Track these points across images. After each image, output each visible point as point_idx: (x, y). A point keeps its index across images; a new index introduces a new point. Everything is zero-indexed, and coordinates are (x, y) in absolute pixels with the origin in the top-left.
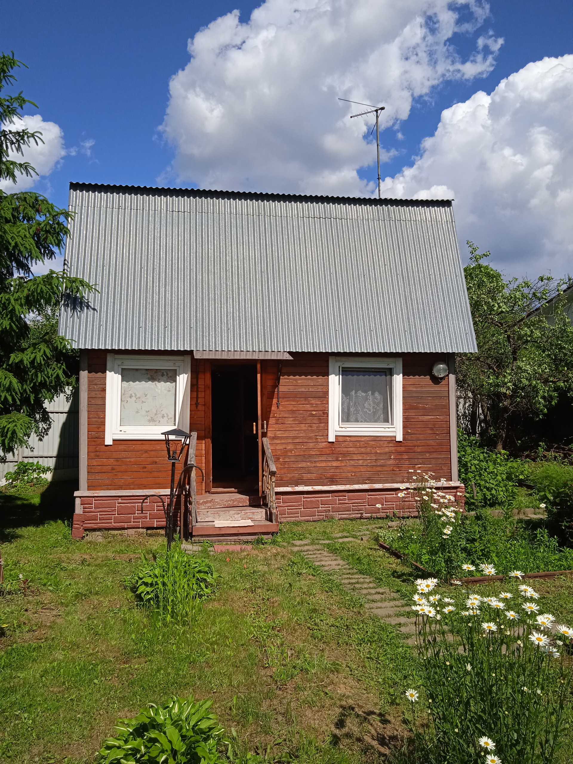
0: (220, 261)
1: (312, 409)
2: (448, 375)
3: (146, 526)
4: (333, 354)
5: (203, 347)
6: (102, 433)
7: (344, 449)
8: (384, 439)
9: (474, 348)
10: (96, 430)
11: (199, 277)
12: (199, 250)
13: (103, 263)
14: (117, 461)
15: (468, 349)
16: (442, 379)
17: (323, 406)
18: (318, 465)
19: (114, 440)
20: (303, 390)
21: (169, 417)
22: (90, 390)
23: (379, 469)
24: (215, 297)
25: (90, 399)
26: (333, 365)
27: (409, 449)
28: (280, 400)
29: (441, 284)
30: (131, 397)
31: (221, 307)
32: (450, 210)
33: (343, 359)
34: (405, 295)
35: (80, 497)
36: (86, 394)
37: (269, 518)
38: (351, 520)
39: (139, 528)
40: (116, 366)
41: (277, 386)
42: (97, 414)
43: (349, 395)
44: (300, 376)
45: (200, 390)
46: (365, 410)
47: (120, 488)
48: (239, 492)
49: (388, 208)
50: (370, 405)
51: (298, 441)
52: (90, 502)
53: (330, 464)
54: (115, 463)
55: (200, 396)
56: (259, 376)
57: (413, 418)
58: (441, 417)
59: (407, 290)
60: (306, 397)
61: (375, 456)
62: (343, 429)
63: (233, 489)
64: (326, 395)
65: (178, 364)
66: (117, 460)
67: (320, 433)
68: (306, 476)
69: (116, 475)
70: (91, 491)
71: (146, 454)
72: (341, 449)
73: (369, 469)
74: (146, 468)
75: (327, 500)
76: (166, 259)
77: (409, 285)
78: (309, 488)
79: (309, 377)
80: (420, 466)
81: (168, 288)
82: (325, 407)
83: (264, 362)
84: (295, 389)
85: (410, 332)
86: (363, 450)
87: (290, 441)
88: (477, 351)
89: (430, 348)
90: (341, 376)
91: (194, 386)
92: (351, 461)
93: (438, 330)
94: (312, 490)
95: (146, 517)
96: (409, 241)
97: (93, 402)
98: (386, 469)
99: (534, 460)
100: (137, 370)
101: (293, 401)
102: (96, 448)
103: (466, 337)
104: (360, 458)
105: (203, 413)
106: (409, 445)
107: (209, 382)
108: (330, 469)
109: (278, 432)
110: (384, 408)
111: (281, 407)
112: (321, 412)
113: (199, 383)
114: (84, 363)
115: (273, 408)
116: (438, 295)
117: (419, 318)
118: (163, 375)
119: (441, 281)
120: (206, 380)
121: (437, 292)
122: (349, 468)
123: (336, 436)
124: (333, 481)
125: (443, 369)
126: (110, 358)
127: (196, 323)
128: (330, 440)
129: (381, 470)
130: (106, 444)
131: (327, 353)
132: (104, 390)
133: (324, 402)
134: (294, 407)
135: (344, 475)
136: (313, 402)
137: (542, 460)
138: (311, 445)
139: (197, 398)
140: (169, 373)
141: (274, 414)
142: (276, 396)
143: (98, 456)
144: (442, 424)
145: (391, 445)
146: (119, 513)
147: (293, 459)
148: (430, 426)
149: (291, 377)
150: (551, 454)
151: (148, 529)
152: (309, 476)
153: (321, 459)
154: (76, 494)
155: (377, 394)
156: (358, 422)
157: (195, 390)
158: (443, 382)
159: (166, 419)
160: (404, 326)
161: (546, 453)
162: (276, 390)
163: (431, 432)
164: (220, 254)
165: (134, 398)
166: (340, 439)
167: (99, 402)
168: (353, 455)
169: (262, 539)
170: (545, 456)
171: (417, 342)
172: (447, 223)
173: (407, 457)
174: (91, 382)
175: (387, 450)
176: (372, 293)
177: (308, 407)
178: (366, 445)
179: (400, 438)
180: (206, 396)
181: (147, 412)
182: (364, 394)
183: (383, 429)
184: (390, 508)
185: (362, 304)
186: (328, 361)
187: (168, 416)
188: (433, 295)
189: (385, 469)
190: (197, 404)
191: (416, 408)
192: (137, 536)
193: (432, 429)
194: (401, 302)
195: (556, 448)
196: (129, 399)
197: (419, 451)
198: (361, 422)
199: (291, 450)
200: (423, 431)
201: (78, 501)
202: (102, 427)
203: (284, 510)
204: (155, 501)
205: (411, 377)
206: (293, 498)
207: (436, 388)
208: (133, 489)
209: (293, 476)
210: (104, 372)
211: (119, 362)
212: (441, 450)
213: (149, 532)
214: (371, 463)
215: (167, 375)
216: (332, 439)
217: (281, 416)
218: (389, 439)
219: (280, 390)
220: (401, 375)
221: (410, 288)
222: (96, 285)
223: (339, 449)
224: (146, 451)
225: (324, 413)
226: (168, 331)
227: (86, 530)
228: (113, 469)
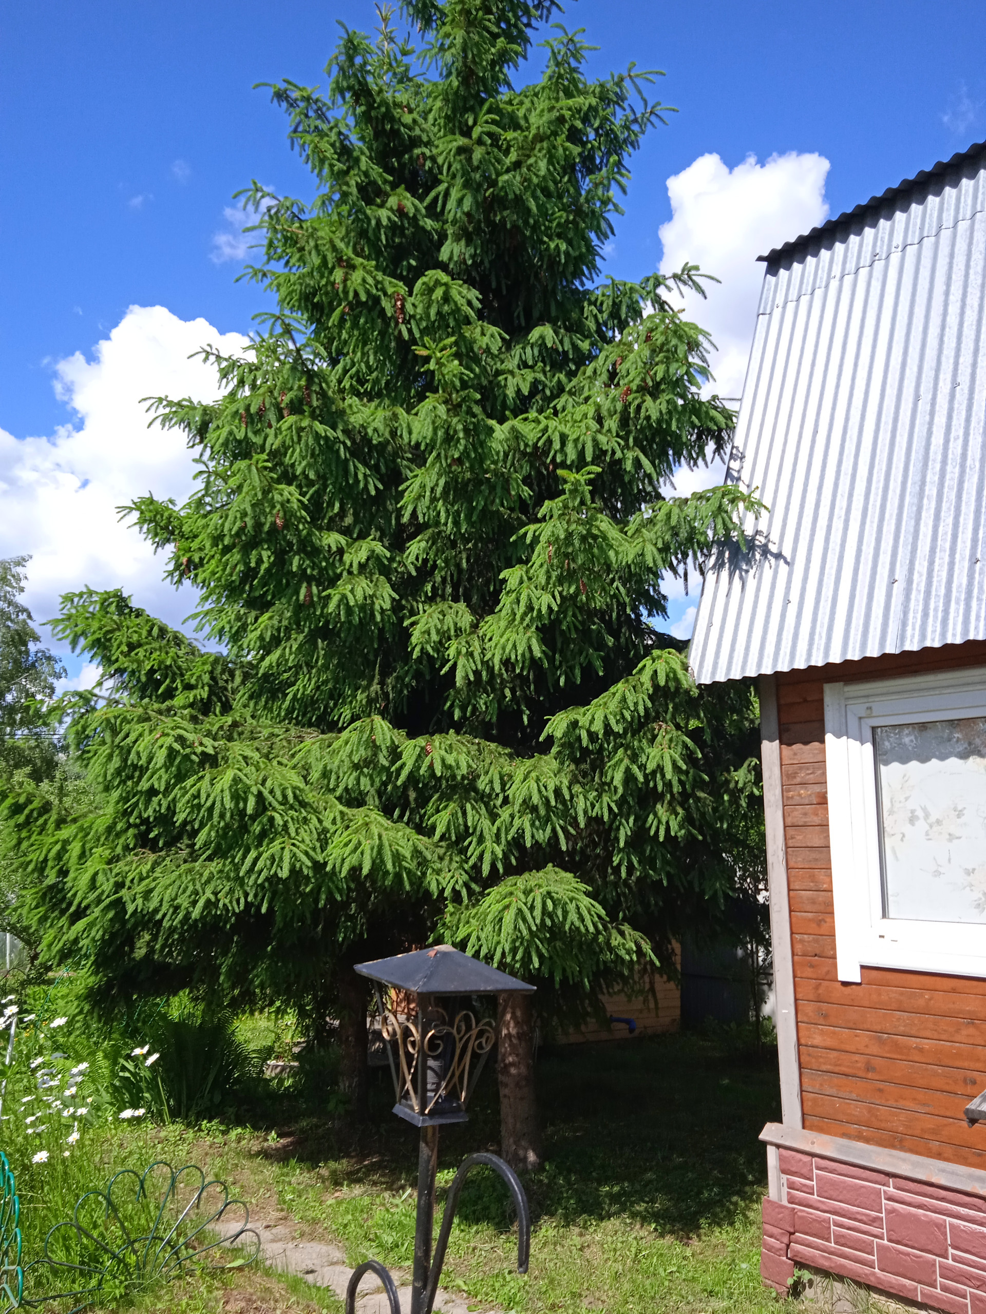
6: (828, 940)
10: (813, 928)
14: (881, 1041)
19: (863, 967)
22: (787, 804)
25: (791, 831)
30: (913, 820)
35: (778, 1146)
36: (778, 814)
40: (853, 718)
42: (813, 878)
47: (896, 1142)
54: (875, 1049)
66: (880, 1037)
69: (880, 1090)
70: (812, 1135)
71: (971, 1030)
97: (798, 838)
102: (817, 987)
114: (768, 719)
126: (831, 698)
130: (842, 977)
132: (823, 800)
143: (826, 1016)
146: (894, 1236)
154: (769, 1132)
165: (921, 825)
167: (814, 838)
174: (788, 779)
181: (969, 872)
196: (907, 828)
201: (774, 1160)
202: (826, 918)
210: (819, 737)
227: (799, 1265)
228: (869, 1068)
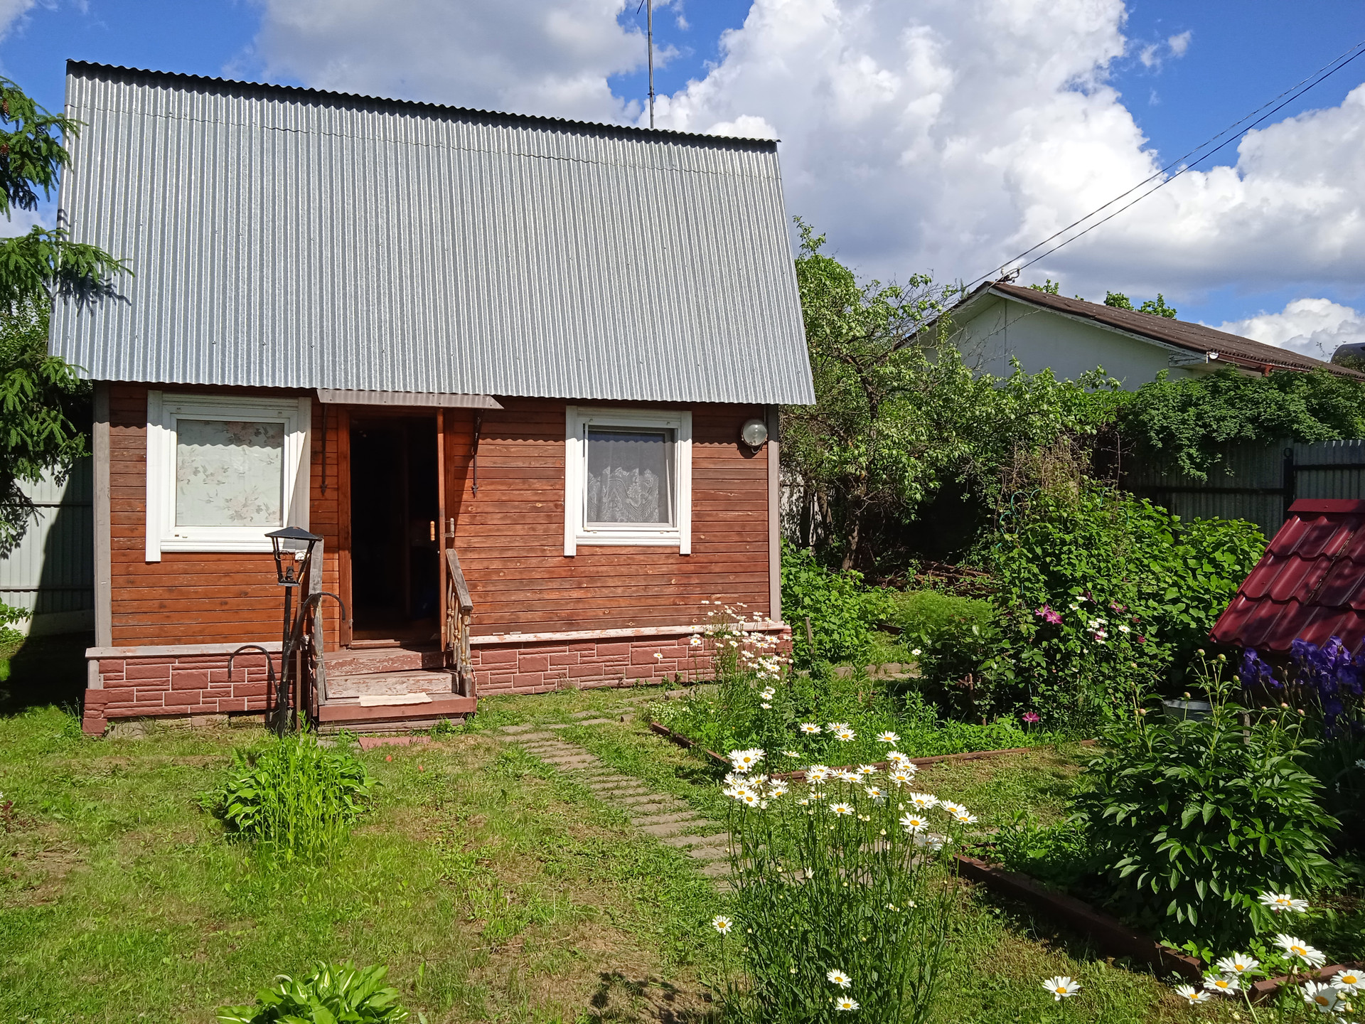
0: (366, 227)
1: (536, 498)
2: (766, 443)
3: (228, 709)
4: (573, 402)
5: (334, 383)
6: (139, 540)
7: (592, 569)
8: (661, 550)
9: (810, 398)
10: (128, 533)
11: (327, 253)
12: (326, 204)
13: (138, 220)
14: (171, 591)
15: (801, 398)
16: (758, 448)
17: (556, 494)
18: (546, 597)
19: (163, 553)
20: (521, 464)
21: (271, 511)
22: (113, 459)
23: (651, 602)
24: (356, 293)
25: (116, 477)
26: (573, 420)
27: (701, 567)
28: (478, 481)
29: (758, 286)
30: (196, 472)
31: (368, 311)
32: (774, 157)
33: (590, 410)
34: (697, 302)
35: (98, 659)
36: (107, 466)
37: (460, 688)
38: (602, 689)
39: (215, 713)
40: (166, 416)
41: (473, 457)
42: (130, 505)
43: (601, 475)
44: (515, 439)
45: (328, 461)
46: (628, 501)
47: (177, 640)
48: (403, 646)
49: (669, 148)
50: (636, 492)
51: (509, 554)
52: (118, 668)
53: (566, 594)
54: (167, 596)
55: (328, 472)
56: (441, 436)
57: (708, 515)
58: (755, 514)
59: (701, 293)
60: (525, 476)
61: (645, 580)
62: (591, 534)
63: (392, 641)
64: (560, 473)
65: (285, 414)
66: (170, 589)
67: (550, 541)
68: (524, 617)
69: (168, 617)
70: (120, 648)
71: (227, 579)
72: (587, 569)
73: (634, 602)
74: (226, 603)
75: (561, 656)
76: (262, 218)
77: (705, 286)
78: (530, 637)
79: (531, 442)
80: (719, 595)
81: (268, 271)
82: (560, 496)
83: (448, 412)
84: (504, 463)
85: (706, 369)
86: (624, 570)
87: (496, 554)
88: (814, 402)
89: (737, 395)
90: (587, 441)
91: (317, 454)
92: (604, 590)
93: (752, 366)
94: (535, 639)
95: (228, 694)
96: (704, 209)
97: (121, 481)
98: (663, 603)
99: (901, 589)
100: (207, 423)
101: (502, 484)
102: (128, 567)
103: (798, 378)
104: (620, 584)
105: (335, 503)
106: (702, 560)
107: (345, 447)
108: (567, 603)
109: (475, 540)
110: (660, 499)
111: (479, 495)
112: (551, 505)
113: (328, 449)
114: (102, 406)
115: (465, 497)
116: (752, 305)
117: (721, 343)
118: (257, 433)
119: (757, 281)
120: (340, 444)
121: (751, 299)
122: (600, 601)
123: (578, 546)
124: (571, 624)
125: (760, 432)
126: (153, 399)
127: (322, 338)
128: (567, 553)
129: (655, 603)
130: (148, 559)
131: (563, 400)
132: (143, 459)
133: (557, 487)
134: (504, 494)
135: (590, 613)
136: (537, 486)
137: (913, 589)
138: (534, 562)
139: (324, 476)
140: (269, 429)
141: (468, 506)
142: (470, 474)
143: (132, 582)
144: (755, 525)
145: (671, 561)
146: (176, 687)
147: (502, 587)
148: (736, 529)
149: (499, 441)
150: (929, 578)
151: (231, 714)
152: (529, 615)
153: (551, 585)
154: (89, 652)
155: (648, 474)
156: (616, 521)
157: (320, 462)
158: (759, 455)
159: (263, 514)
160: (695, 357)
161: (921, 577)
162: (471, 464)
163: (737, 539)
164: (366, 213)
165: (201, 476)
166: (585, 551)
167: (134, 481)
168: (607, 579)
169: (447, 726)
170: (918, 582)
171: (717, 384)
172: (769, 181)
173: (697, 581)
174: (115, 444)
175: (665, 569)
176: (640, 295)
177: (528, 495)
178: (629, 561)
179: (686, 549)
180: (341, 474)
181: (227, 501)
182: (625, 473)
183: (658, 534)
184: (667, 668)
185: (623, 316)
186: (564, 415)
187: (268, 509)
188: (743, 306)
189: (661, 601)
190: (323, 488)
191: (715, 499)
192: (211, 727)
193: (739, 533)
194: (690, 315)
195: (936, 569)
196: (192, 478)
197: (717, 570)
198: (622, 521)
199: (497, 571)
200: (724, 537)
201: (93, 667)
202: (140, 527)
203: (485, 676)
204: (246, 664)
205: (707, 444)
206: (499, 655)
207: (748, 464)
208: (203, 643)
209: (501, 617)
210: (142, 424)
211: (173, 409)
212: (753, 569)
213: (234, 720)
214: (637, 591)
215: (266, 432)
216: (570, 550)
217: (479, 510)
218: (668, 551)
219: (478, 464)
220: (690, 441)
221: (705, 290)
222: (123, 260)
223: (582, 569)
224: (227, 574)
225: (556, 506)
226: (268, 351)
227: (110, 720)
228: (162, 606)
